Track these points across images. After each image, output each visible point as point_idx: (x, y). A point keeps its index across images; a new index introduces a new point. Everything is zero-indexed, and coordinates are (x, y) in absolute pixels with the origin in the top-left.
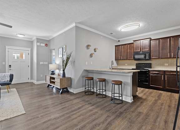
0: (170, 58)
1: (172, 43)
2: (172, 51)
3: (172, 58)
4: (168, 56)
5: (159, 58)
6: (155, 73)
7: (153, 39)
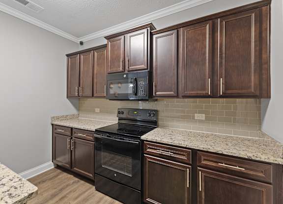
0: (214, 95)
1: (220, 38)
2: (220, 70)
3: (221, 97)
4: (204, 88)
5: (177, 96)
6: (161, 156)
7: (158, 29)
